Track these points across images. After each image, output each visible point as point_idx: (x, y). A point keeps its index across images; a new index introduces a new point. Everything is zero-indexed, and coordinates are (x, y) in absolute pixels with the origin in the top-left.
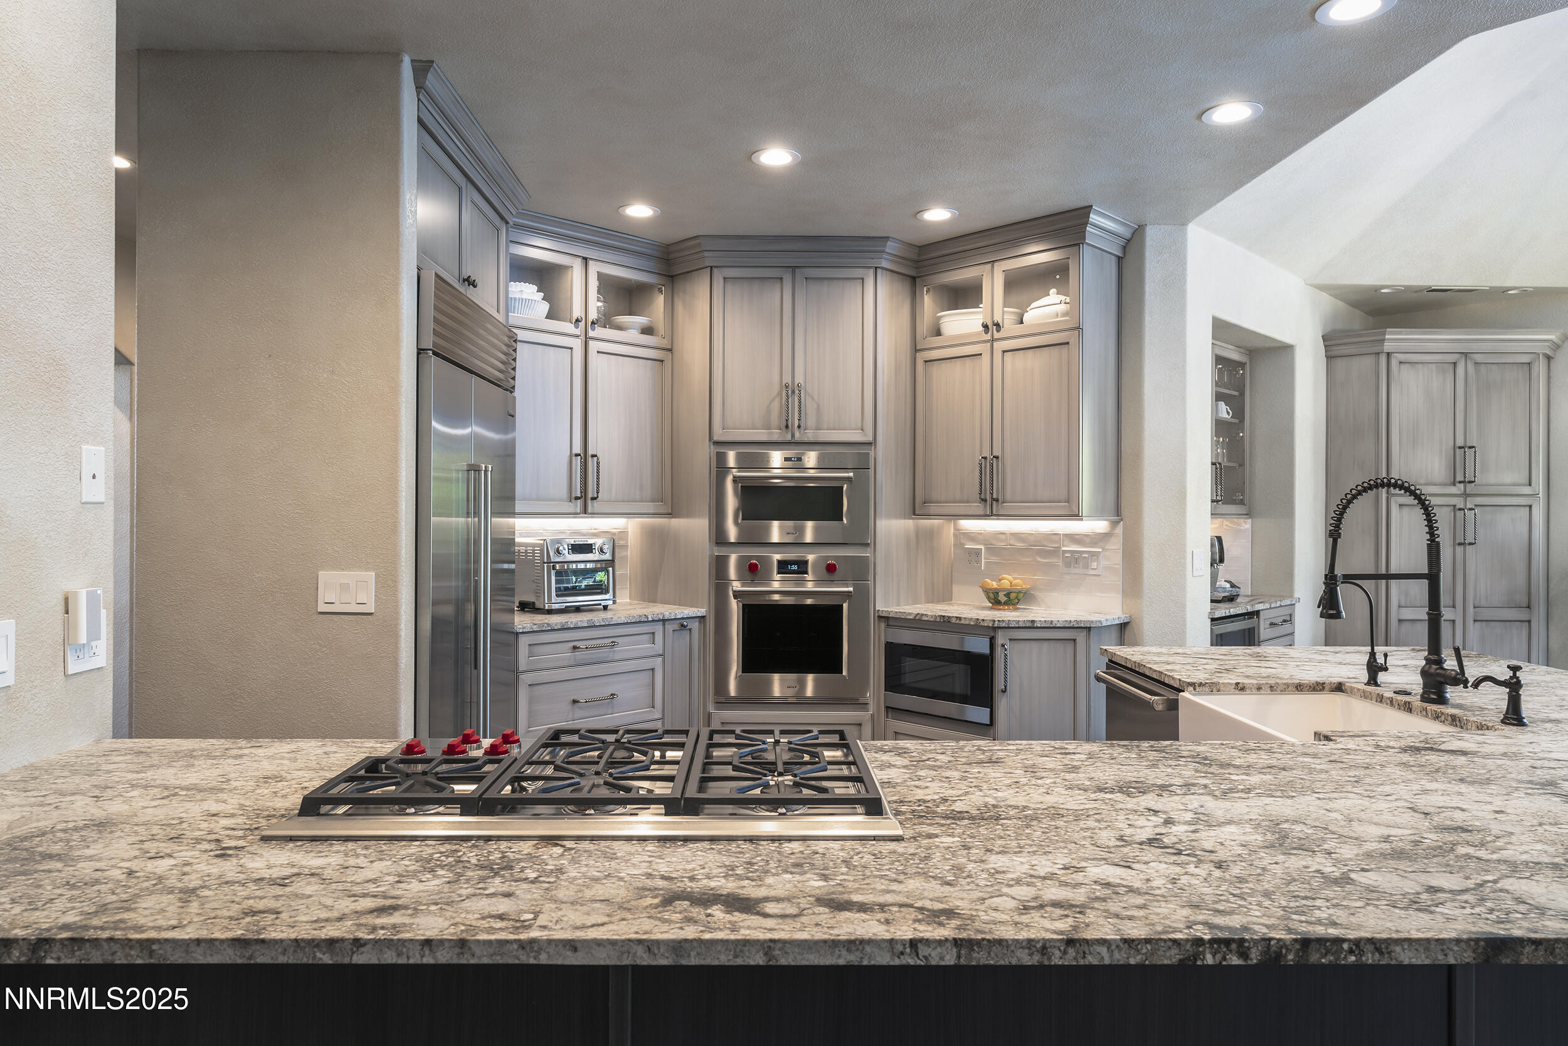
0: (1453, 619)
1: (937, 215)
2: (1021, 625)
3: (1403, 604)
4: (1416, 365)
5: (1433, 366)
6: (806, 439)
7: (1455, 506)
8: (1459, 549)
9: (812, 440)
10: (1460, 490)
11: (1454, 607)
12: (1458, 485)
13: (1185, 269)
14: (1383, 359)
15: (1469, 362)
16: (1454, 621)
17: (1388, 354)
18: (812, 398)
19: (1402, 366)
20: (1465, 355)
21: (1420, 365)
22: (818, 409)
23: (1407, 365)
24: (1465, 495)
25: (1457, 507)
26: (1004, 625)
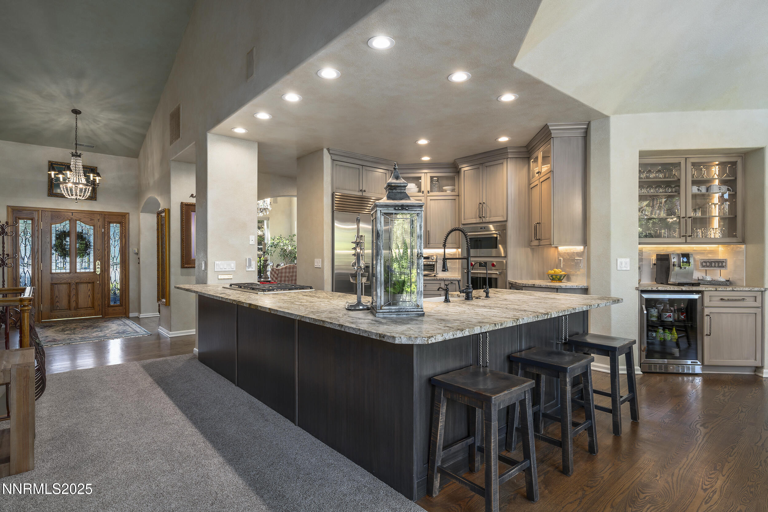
1: (503, 139)
2: (530, 286)
6: (486, 221)
9: (488, 221)
13: (609, 136)
18: (488, 207)
22: (490, 211)
26: (524, 285)
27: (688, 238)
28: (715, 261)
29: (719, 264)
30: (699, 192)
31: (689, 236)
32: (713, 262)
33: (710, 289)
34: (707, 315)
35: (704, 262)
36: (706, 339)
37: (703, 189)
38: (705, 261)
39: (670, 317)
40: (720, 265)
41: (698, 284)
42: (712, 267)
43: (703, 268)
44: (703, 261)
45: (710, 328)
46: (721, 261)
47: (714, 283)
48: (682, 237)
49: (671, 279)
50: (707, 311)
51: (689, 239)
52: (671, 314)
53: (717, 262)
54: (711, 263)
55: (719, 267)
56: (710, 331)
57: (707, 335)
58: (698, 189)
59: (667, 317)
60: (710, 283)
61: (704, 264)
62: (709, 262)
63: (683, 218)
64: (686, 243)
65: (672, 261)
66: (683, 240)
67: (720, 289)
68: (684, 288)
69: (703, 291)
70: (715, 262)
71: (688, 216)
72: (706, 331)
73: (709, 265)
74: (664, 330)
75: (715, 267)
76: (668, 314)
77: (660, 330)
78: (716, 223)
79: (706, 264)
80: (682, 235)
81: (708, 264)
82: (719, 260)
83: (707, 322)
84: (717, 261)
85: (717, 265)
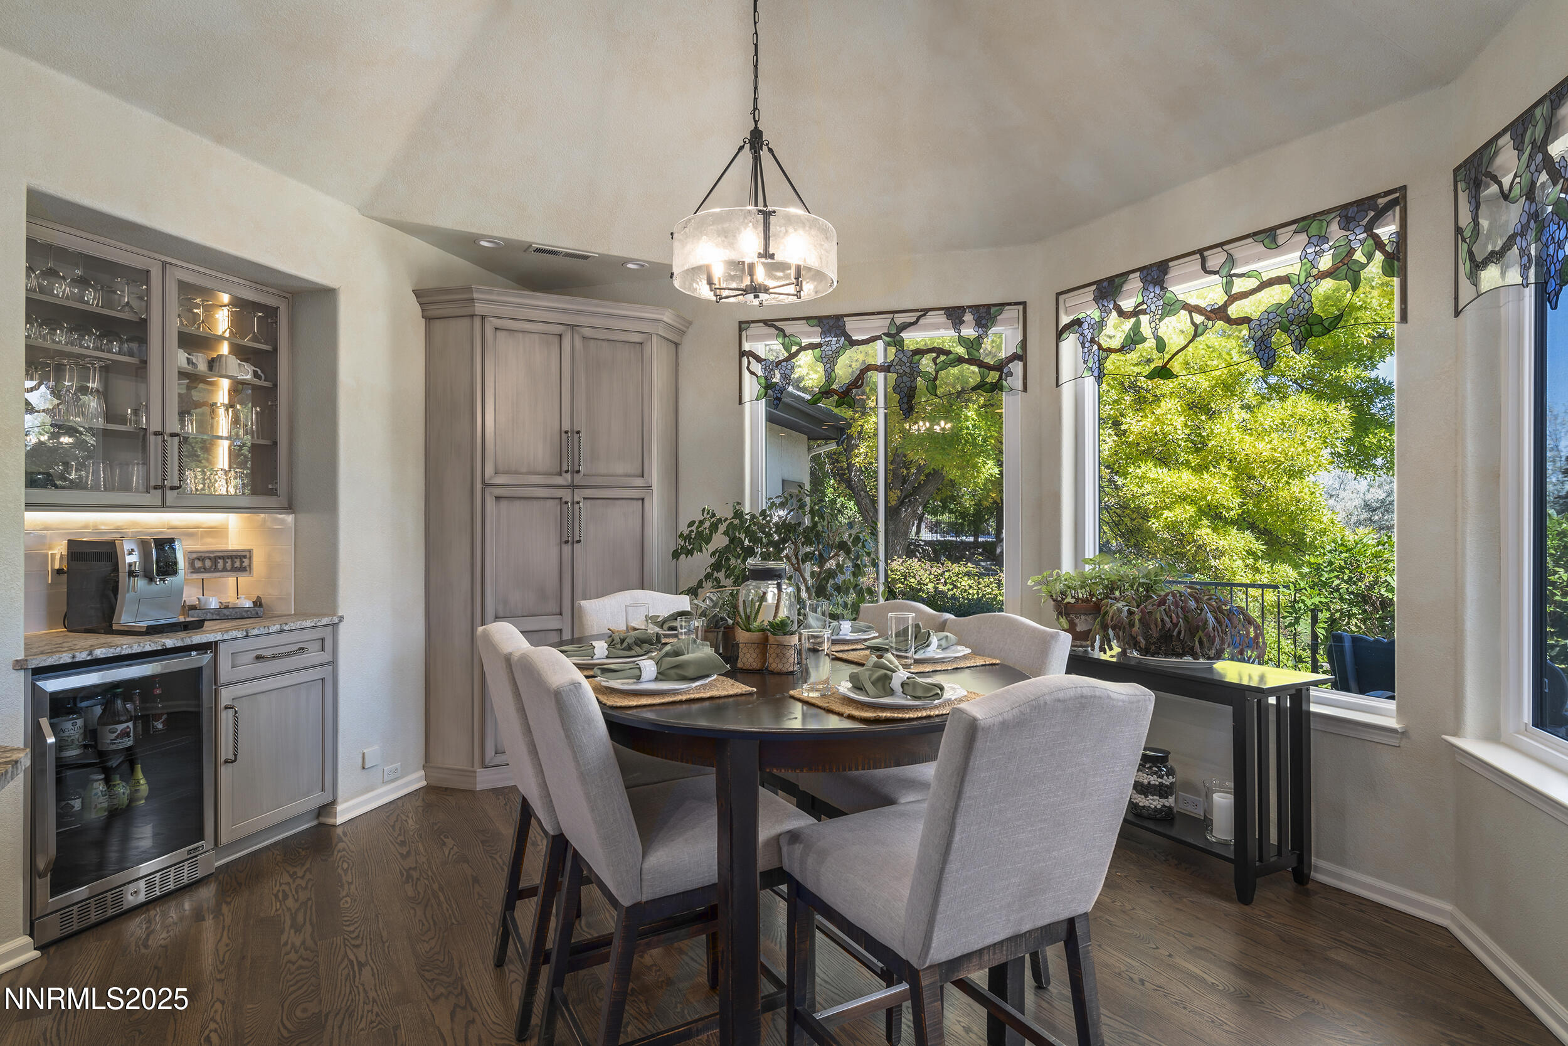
0: (558, 627)
3: (501, 614)
4: (516, 334)
5: (536, 336)
7: (561, 498)
8: (566, 549)
10: (566, 480)
11: (561, 614)
12: (564, 474)
14: (477, 322)
15: (576, 337)
16: (561, 630)
17: (483, 317)
19: (499, 333)
20: (572, 327)
21: (520, 335)
23: (504, 333)
24: (573, 486)
25: (563, 500)
27: (169, 493)
28: (226, 554)
29: (233, 563)
30: (190, 367)
31: (173, 488)
32: (220, 558)
33: (235, 634)
34: (226, 708)
35: (198, 559)
36: (225, 772)
37: (200, 360)
38: (200, 555)
39: (128, 735)
40: (237, 564)
41: (198, 625)
42: (216, 570)
43: (195, 576)
44: (195, 556)
45: (236, 741)
46: (239, 554)
47: (228, 613)
48: (152, 491)
49: (123, 618)
50: (226, 696)
51: (171, 496)
52: (130, 724)
53: (228, 557)
54: (215, 560)
55: (234, 569)
56: (236, 748)
57: (226, 762)
58: (189, 361)
59: (117, 737)
60: (218, 614)
61: (198, 564)
62: (210, 558)
63: (156, 434)
64: (164, 506)
65: (127, 562)
66: (155, 497)
67: (256, 632)
68: (170, 642)
69: (216, 642)
70: (223, 558)
71: (169, 430)
72: (225, 751)
73: (211, 567)
74: (108, 781)
75: (224, 570)
76: (120, 727)
77: (96, 785)
78: (222, 455)
79: (204, 564)
80: (152, 483)
81: (208, 563)
82: (234, 554)
83: (227, 724)
84: (230, 554)
85: (229, 565)
